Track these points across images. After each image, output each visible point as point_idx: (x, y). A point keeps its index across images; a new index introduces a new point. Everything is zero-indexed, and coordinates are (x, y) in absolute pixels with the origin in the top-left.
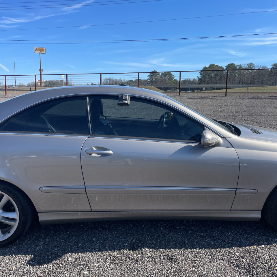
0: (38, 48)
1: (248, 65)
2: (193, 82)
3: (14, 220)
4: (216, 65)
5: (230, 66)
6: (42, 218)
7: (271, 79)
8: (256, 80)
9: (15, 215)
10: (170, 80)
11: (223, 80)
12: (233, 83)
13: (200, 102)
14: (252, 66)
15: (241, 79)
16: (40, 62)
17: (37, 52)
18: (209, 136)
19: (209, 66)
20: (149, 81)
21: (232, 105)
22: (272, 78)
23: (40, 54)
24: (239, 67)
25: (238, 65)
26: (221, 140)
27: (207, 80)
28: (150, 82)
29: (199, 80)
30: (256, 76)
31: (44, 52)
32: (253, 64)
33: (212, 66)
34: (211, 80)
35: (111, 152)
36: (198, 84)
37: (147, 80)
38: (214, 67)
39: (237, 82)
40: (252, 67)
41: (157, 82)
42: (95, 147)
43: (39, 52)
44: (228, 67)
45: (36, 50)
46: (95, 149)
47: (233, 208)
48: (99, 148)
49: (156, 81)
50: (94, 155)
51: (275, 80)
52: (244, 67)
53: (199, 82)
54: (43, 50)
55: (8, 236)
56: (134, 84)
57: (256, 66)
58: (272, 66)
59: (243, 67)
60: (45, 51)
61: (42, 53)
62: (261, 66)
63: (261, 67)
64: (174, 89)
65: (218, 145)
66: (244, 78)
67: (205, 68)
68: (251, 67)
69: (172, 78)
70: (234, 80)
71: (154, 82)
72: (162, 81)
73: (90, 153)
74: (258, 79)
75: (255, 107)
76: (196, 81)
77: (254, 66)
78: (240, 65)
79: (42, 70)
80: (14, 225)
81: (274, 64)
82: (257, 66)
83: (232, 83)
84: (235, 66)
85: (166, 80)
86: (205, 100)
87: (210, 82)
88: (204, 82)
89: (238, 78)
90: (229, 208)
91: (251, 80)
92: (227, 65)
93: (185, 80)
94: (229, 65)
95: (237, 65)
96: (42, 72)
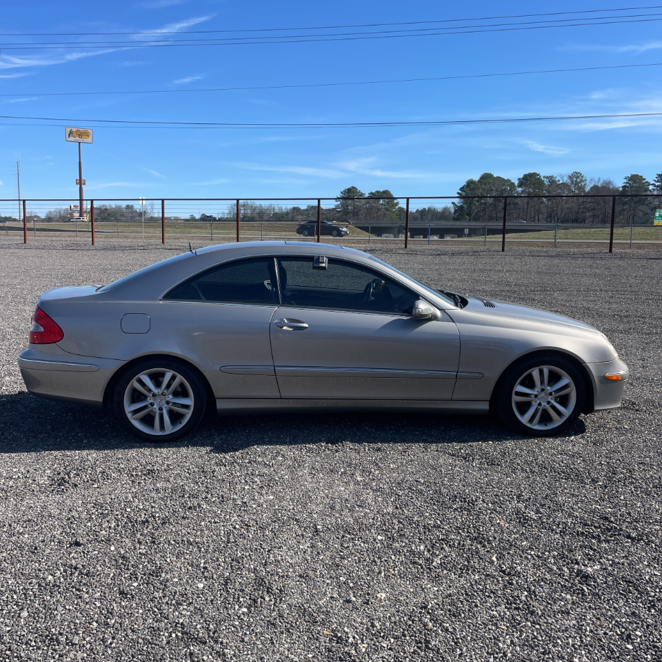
0: (74, 130)
1: (570, 177)
2: (444, 215)
3: (186, 407)
4: (495, 176)
5: (529, 178)
6: (221, 405)
7: (624, 210)
8: (589, 211)
9: (190, 402)
10: (389, 210)
11: (513, 211)
12: (537, 218)
13: (448, 263)
14: (578, 180)
15: (555, 209)
16: (80, 163)
17: (72, 139)
18: (422, 306)
19: (481, 178)
20: (338, 212)
21: (511, 269)
22: (625, 207)
23: (79, 143)
24: (549, 182)
25: (547, 177)
26: (438, 313)
27: (475, 211)
28: (341, 214)
29: (456, 210)
30: (590, 203)
31: (89, 140)
32: (581, 174)
33: (486, 178)
34: (484, 210)
35: (306, 325)
36: (456, 219)
37: (333, 209)
38: (491, 180)
39: (545, 216)
40: (580, 182)
41: (358, 215)
42: (287, 319)
43: (77, 138)
44: (524, 181)
45: (71, 133)
46: (286, 321)
47: (454, 397)
48: (291, 320)
49: (356, 210)
50: (285, 328)
51: (632, 212)
52: (561, 182)
53: (457, 214)
54: (87, 135)
55: (179, 427)
56: (305, 216)
57: (588, 181)
58: (625, 181)
59: (559, 181)
60: (91, 138)
61: (85, 141)
62: (599, 179)
63: (601, 182)
64: (397, 232)
65: (434, 318)
66: (560, 206)
67: (470, 183)
68: (576, 181)
69: (393, 206)
70: (538, 212)
71: (350, 213)
72: (370, 210)
73: (280, 325)
74: (593, 209)
75: (556, 274)
76: (450, 213)
77: (583, 179)
78: (552, 177)
79: (83, 182)
80: (187, 414)
81: (629, 176)
82: (591, 180)
83: (534, 217)
84: (539, 179)
85: (379, 209)
86: (458, 260)
87: (481, 214)
88: (469, 215)
89: (547, 206)
90: (449, 397)
91: (578, 213)
92: (521, 176)
93: (425, 209)
94: (525, 176)
95: (544, 177)
96: (83, 186)
